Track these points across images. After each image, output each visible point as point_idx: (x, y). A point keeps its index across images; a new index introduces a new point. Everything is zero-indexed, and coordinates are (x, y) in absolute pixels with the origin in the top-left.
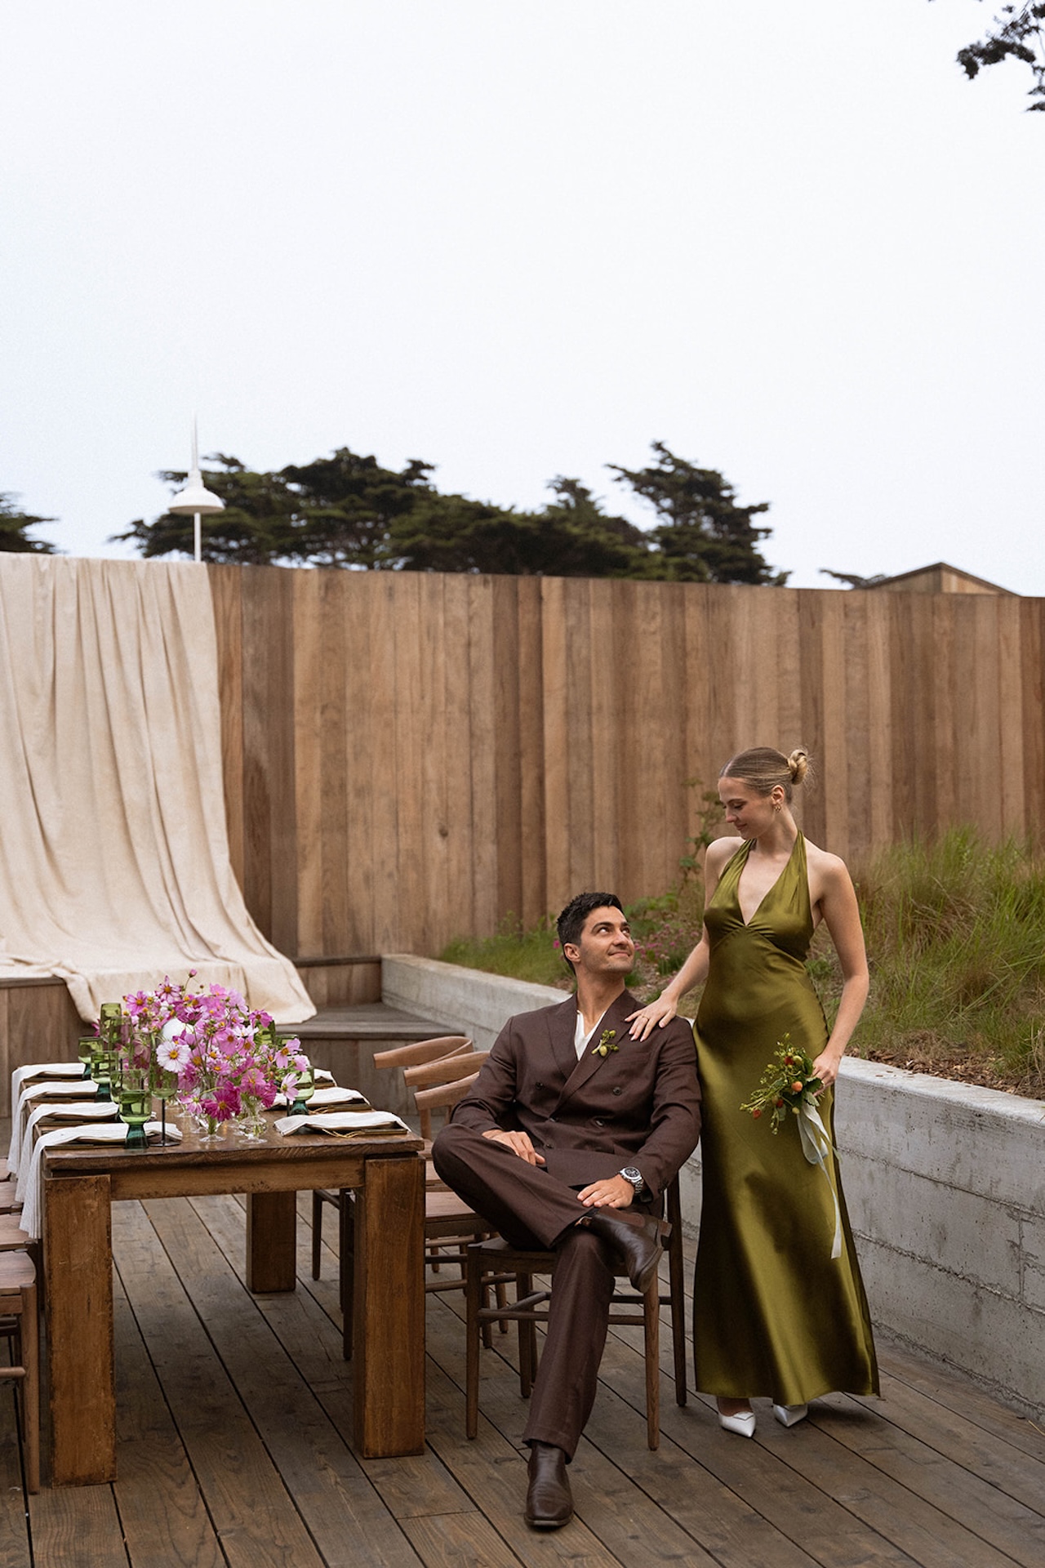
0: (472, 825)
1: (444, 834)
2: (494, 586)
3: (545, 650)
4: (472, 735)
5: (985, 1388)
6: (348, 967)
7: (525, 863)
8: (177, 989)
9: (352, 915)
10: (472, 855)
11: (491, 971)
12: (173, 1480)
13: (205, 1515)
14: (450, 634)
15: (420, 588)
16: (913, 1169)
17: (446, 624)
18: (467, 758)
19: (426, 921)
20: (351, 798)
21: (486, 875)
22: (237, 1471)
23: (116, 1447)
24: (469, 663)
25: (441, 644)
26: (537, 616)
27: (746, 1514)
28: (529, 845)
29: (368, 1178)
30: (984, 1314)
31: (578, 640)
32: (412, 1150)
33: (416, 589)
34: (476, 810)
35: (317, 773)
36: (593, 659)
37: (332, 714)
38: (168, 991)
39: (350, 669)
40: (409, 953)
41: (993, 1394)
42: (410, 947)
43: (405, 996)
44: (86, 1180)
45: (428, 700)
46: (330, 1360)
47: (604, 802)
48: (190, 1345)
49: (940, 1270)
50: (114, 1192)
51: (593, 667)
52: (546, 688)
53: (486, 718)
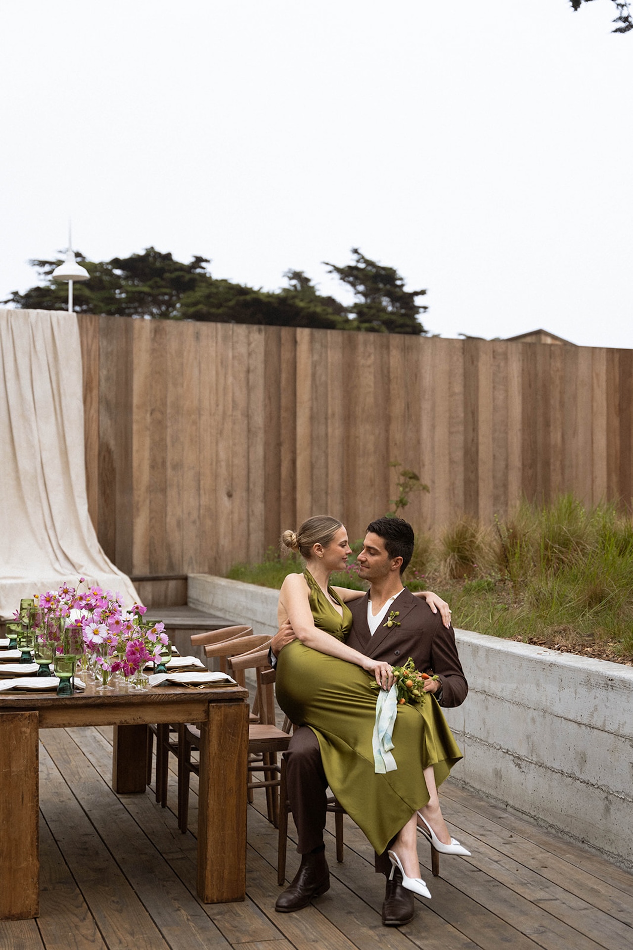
0: (248, 490)
1: (230, 495)
2: (266, 334)
3: (298, 376)
4: (249, 431)
5: (612, 860)
6: (166, 582)
7: (282, 515)
8: (72, 591)
9: (169, 547)
10: (248, 509)
11: (263, 585)
12: (78, 917)
13: (101, 940)
14: (236, 364)
15: (217, 333)
16: (563, 715)
17: (234, 357)
18: (246, 446)
19: (217, 552)
20: (169, 472)
21: (256, 524)
22: (120, 911)
23: (38, 895)
24: (248, 383)
25: (230, 372)
26: (293, 354)
27: (466, 942)
28: (285, 504)
29: (211, 716)
30: (612, 811)
31: (320, 370)
32: (240, 697)
33: (214, 334)
34: (252, 479)
35: (147, 454)
36: (329, 382)
37: (158, 415)
38: (66, 592)
39: (170, 386)
40: (205, 573)
41: (618, 864)
42: (206, 569)
43: (204, 601)
44: (22, 715)
45: (221, 407)
46: (174, 838)
47: (335, 477)
48: (79, 827)
49: (581, 782)
50: (41, 723)
51: (329, 386)
52: (298, 400)
53: (259, 419)
